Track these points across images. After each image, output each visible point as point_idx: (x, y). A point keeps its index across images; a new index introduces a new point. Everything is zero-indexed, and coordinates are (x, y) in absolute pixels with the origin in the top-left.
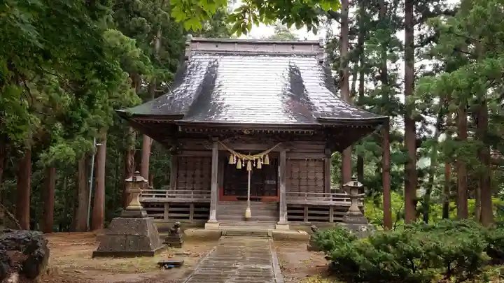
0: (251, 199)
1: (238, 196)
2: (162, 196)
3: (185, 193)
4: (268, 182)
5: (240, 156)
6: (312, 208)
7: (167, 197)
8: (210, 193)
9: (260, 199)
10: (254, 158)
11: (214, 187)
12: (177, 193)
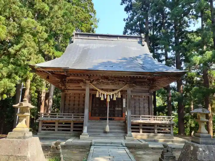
0: (109, 119)
1: (101, 117)
2: (54, 117)
3: (68, 115)
4: (117, 109)
5: (103, 92)
6: (144, 125)
7: (57, 117)
8: (83, 115)
9: (113, 119)
10: (111, 94)
11: (87, 112)
12: (64, 115)
